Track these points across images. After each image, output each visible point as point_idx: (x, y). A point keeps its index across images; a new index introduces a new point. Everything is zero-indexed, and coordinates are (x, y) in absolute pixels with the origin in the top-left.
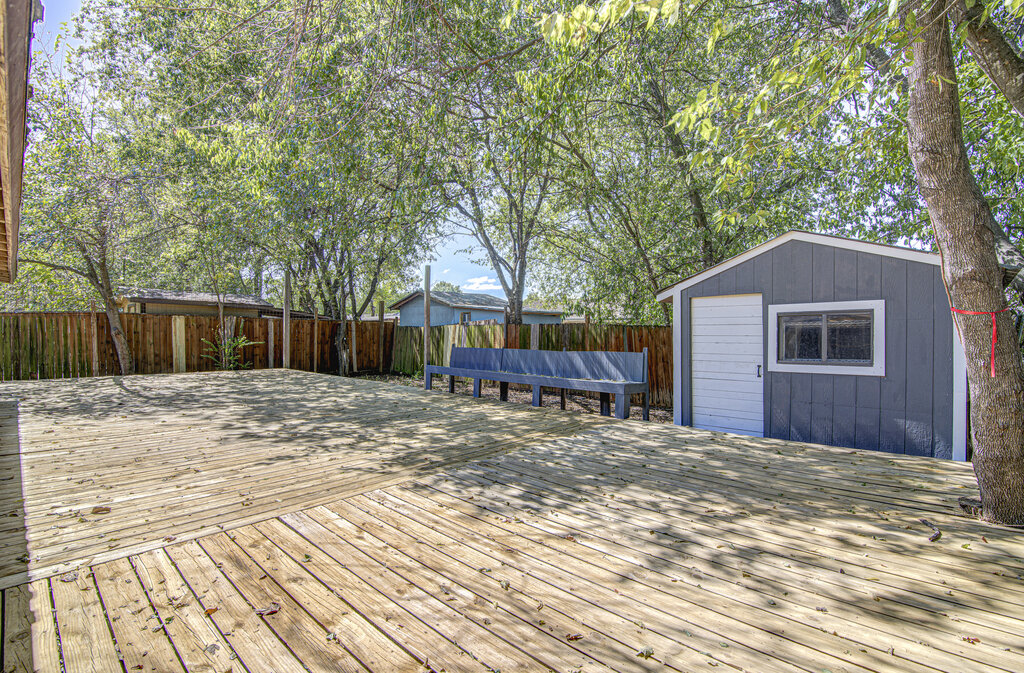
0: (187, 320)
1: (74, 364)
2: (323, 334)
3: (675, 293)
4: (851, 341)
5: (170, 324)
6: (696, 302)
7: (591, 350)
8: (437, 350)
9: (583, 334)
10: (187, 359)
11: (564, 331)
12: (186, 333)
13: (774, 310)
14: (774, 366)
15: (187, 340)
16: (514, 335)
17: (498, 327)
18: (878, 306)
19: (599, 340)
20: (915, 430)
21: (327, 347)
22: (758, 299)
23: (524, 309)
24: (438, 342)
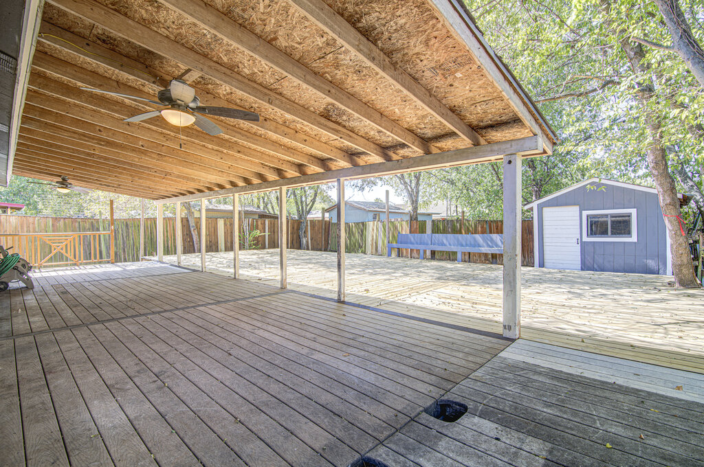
0: (225, 221)
1: (171, 247)
2: (293, 228)
3: (535, 205)
4: (621, 226)
5: (217, 224)
6: (546, 210)
7: (465, 234)
8: (362, 236)
9: (460, 226)
10: (225, 244)
11: (448, 224)
12: (225, 228)
13: (585, 213)
14: (585, 239)
15: (225, 233)
16: (415, 227)
17: (404, 223)
18: (633, 212)
19: (470, 228)
20: (651, 263)
21: (295, 236)
22: (576, 208)
23: (418, 212)
24: (362, 231)
